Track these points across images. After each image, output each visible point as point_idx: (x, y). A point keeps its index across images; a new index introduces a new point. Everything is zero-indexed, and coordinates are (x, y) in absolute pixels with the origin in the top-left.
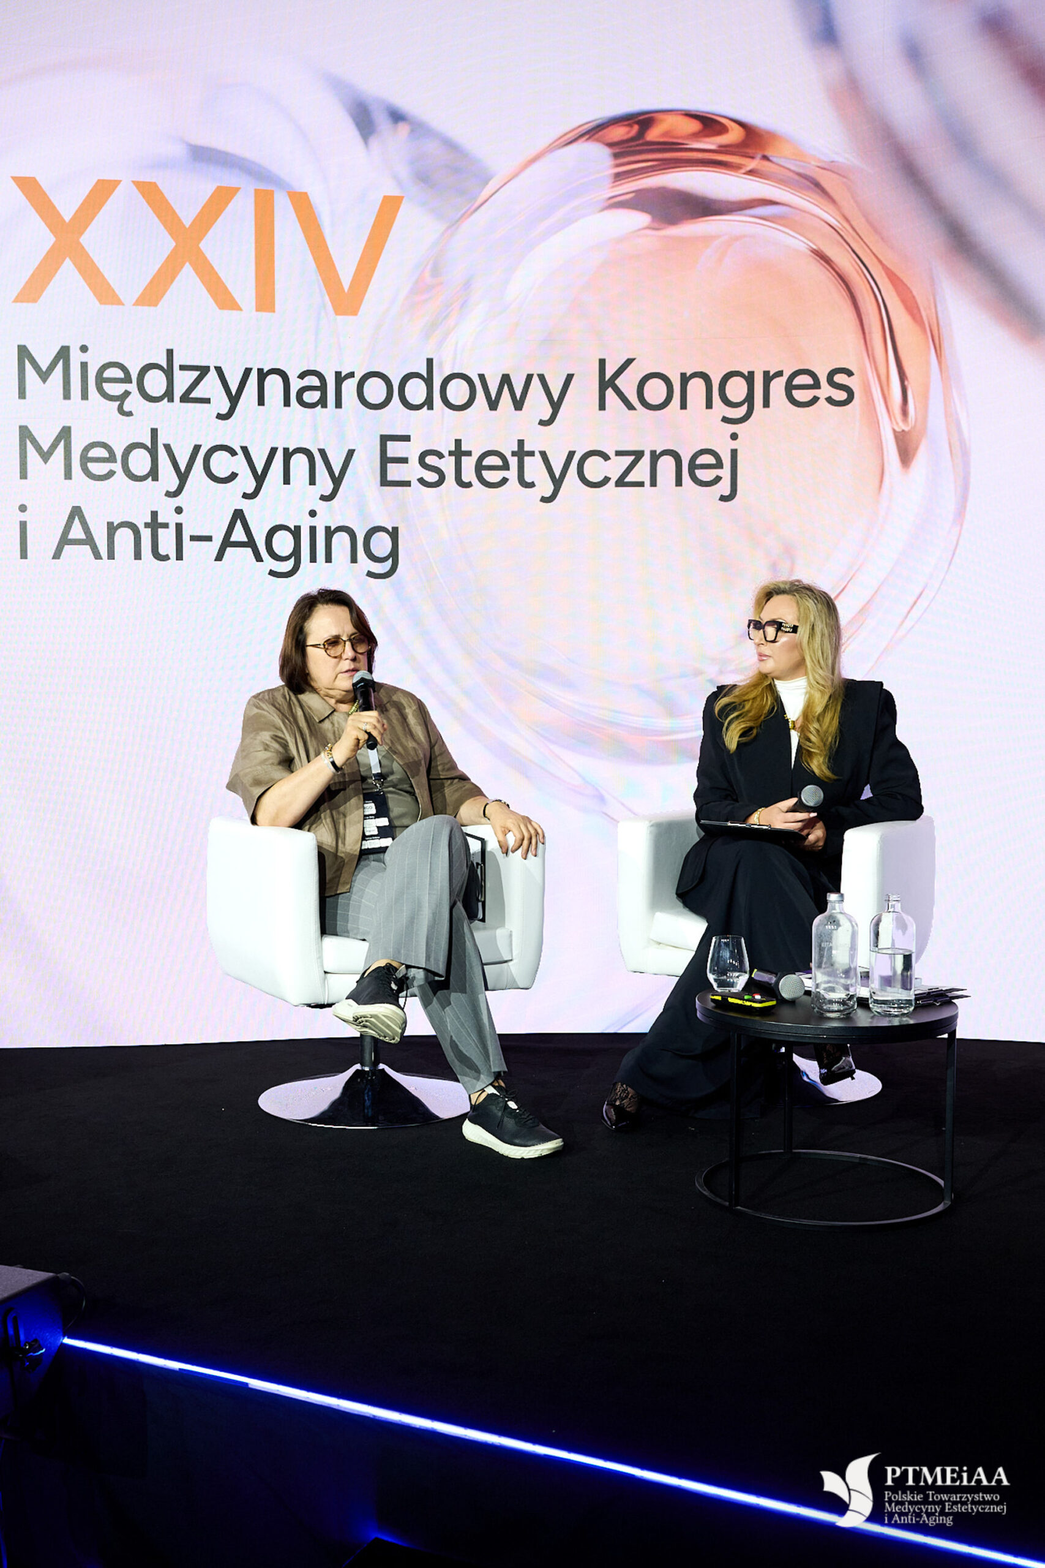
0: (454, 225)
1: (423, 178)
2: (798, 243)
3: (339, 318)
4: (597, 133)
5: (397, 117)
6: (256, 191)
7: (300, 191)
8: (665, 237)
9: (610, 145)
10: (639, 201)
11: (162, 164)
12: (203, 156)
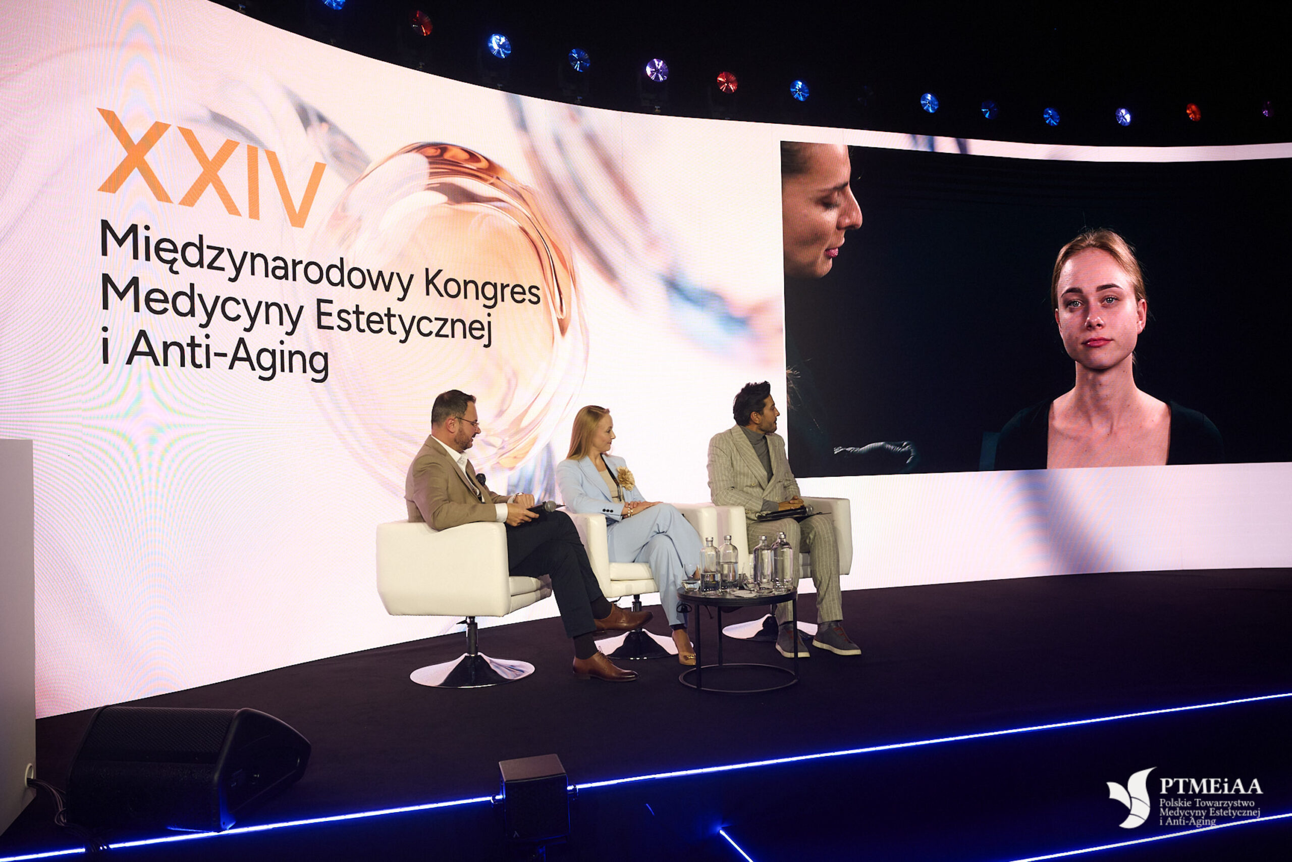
0: (352, 185)
1: (336, 156)
2: (514, 223)
3: (293, 228)
4: (421, 149)
5: (322, 119)
6: (248, 145)
7: (271, 150)
8: (454, 209)
9: (427, 157)
10: (443, 189)
11: (196, 120)
12: (219, 119)
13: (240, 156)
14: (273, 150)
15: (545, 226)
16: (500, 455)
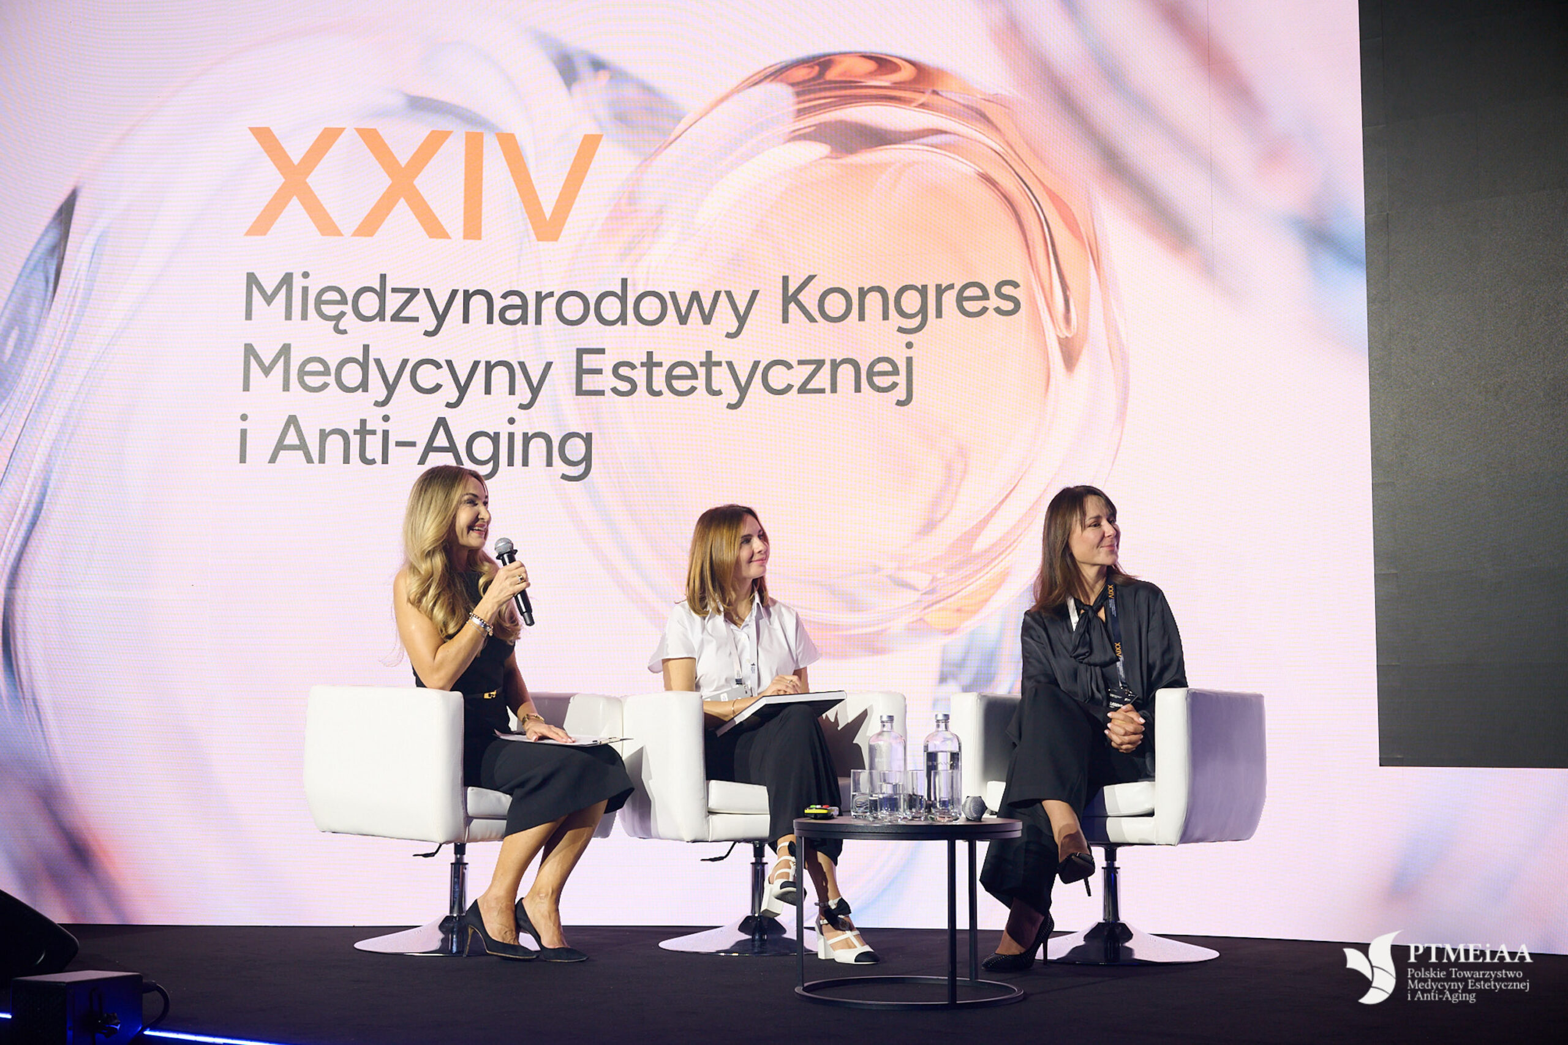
1: (621, 118)
2: (967, 169)
3: (541, 243)
5: (598, 66)
6: (467, 133)
7: (504, 132)
11: (382, 113)
12: (419, 105)
13: (454, 150)
14: (509, 132)
16: (926, 604)
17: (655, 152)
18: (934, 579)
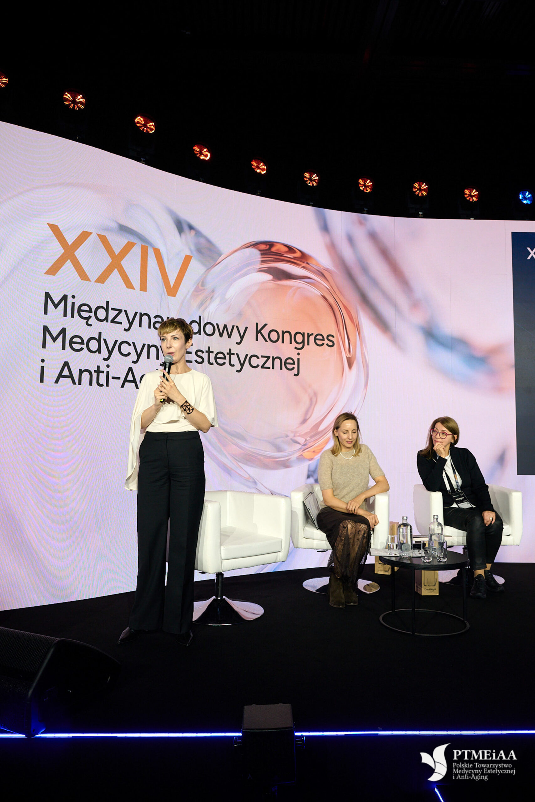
0: (209, 269)
1: (199, 251)
2: (318, 292)
3: (169, 297)
4: (255, 246)
5: (191, 228)
6: (142, 245)
7: (157, 248)
8: (277, 284)
9: (260, 250)
10: (269, 271)
11: (108, 229)
12: (123, 229)
13: (136, 251)
14: (158, 248)
15: (339, 295)
16: (303, 450)
17: (211, 267)
18: (306, 440)
